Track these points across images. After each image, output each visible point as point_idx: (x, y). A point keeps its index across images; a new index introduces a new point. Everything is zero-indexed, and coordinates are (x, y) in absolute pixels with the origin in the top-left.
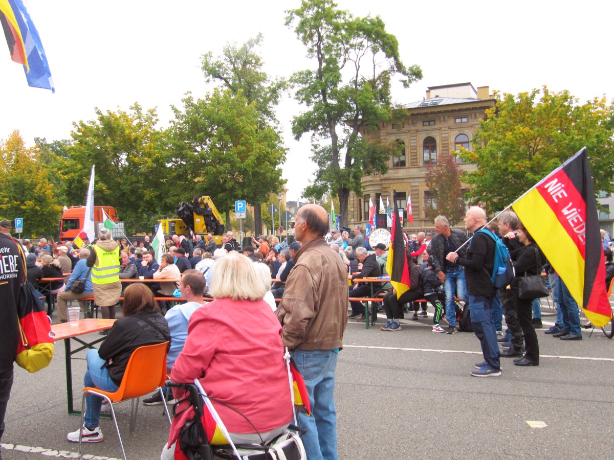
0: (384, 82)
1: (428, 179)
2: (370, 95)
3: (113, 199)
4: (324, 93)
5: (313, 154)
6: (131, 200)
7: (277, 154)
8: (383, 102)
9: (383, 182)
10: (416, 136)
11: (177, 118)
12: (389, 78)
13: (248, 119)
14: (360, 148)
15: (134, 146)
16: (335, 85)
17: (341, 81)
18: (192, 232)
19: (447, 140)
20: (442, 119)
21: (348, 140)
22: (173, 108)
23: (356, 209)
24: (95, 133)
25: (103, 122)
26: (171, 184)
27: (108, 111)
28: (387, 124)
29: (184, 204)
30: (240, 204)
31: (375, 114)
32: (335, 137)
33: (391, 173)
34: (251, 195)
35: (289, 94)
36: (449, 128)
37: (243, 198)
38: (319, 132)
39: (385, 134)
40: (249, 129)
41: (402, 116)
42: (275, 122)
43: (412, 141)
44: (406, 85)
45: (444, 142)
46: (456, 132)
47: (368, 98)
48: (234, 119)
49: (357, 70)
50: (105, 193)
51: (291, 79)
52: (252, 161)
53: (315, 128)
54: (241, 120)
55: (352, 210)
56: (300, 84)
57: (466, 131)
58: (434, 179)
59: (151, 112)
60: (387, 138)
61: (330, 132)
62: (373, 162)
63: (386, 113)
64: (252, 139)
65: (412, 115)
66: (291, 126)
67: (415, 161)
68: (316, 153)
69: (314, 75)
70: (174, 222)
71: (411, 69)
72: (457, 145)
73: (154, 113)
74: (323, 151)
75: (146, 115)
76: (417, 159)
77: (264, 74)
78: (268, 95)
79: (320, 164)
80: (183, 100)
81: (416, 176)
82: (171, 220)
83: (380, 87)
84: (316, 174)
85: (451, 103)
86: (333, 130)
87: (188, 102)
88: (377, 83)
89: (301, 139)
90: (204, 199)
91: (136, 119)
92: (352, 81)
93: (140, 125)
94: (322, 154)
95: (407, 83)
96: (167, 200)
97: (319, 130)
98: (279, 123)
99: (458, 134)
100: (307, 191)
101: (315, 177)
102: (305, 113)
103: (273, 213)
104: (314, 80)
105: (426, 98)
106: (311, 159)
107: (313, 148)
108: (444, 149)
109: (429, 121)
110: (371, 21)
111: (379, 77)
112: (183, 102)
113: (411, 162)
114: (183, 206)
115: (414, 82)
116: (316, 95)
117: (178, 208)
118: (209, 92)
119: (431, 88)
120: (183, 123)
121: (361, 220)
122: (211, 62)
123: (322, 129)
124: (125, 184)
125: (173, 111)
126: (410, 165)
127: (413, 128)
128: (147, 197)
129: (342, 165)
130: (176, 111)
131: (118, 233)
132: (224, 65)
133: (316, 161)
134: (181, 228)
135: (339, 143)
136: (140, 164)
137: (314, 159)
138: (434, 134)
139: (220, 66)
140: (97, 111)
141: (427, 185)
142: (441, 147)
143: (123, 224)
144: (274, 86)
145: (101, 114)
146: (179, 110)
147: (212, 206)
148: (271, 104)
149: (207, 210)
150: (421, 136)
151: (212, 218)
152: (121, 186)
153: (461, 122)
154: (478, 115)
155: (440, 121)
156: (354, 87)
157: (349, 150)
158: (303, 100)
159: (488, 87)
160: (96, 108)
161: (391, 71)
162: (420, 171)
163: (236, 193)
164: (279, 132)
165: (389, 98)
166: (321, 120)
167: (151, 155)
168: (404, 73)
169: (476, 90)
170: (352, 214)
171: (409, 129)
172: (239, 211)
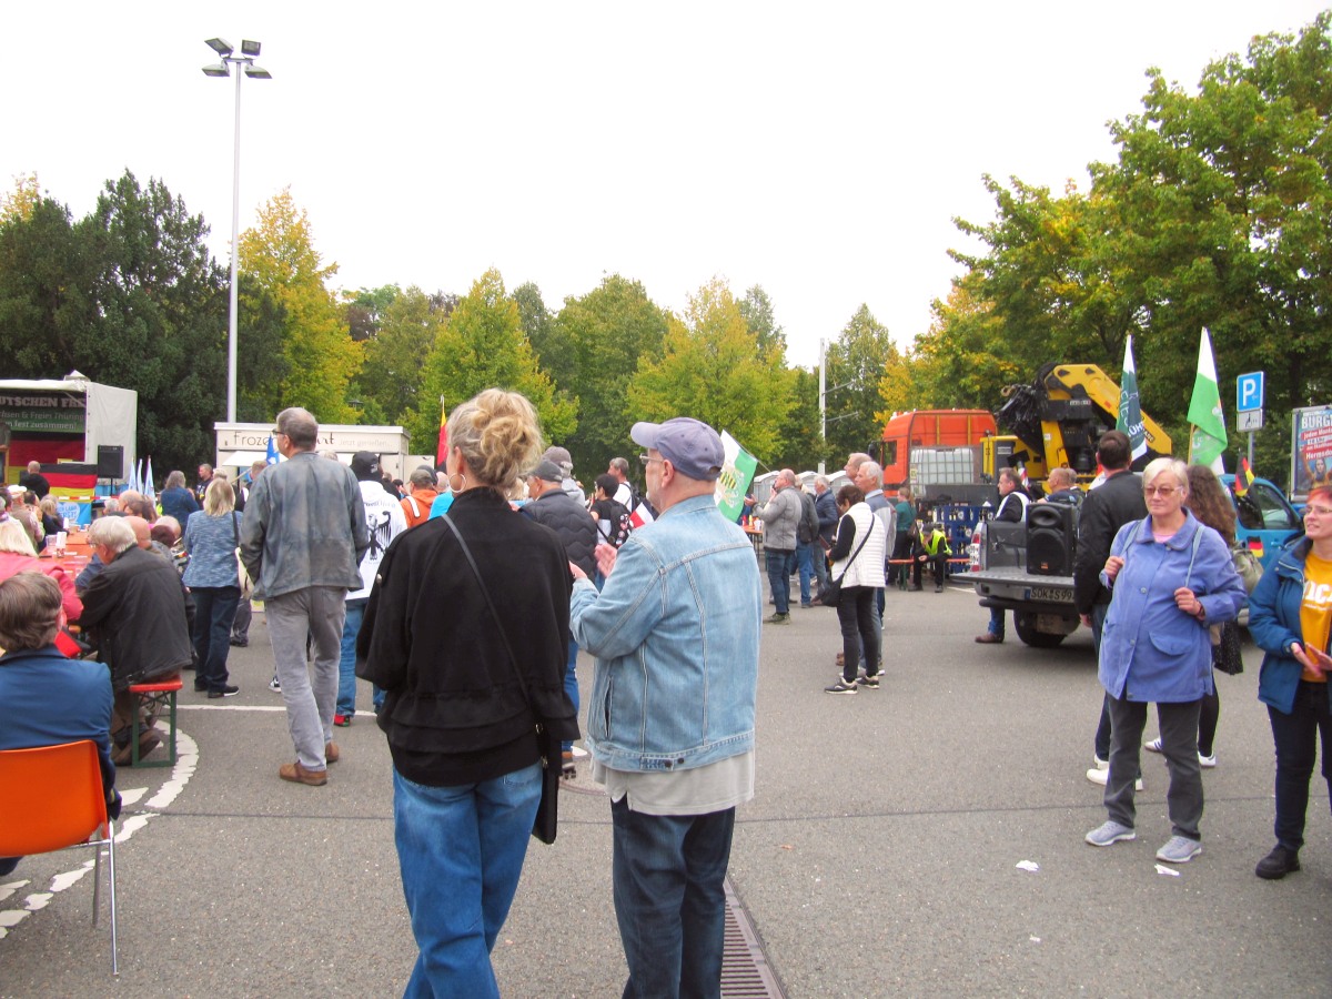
30: (1248, 385)
70: (1010, 443)
90: (1063, 373)
143: (968, 451)
147: (1107, 394)
149: (1065, 405)
172: (1245, 407)
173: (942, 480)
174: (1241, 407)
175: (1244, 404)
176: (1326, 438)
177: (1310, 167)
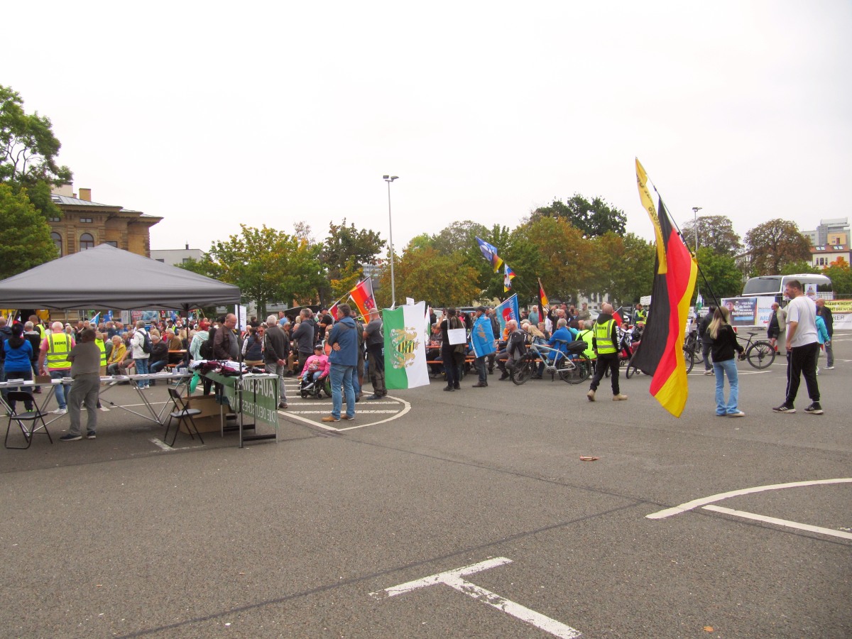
19: (73, 238)
20: (68, 217)
36: (75, 226)
45: (69, 239)
46: (82, 231)
72: (82, 243)
108: (69, 245)
109: (53, 217)
110: (37, 120)
138: (60, 231)
142: (67, 244)
153: (86, 222)
159: (90, 190)
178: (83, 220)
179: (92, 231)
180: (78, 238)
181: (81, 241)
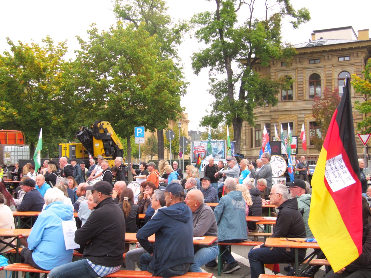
0: (275, 23)
1: (315, 111)
2: (263, 34)
3: (24, 124)
4: (221, 32)
5: (210, 88)
6: (40, 125)
7: (176, 83)
8: (274, 41)
9: (272, 114)
10: (302, 73)
11: (83, 48)
12: (280, 20)
13: (149, 50)
14: (253, 82)
15: (43, 75)
16: (231, 25)
17: (236, 21)
18: (90, 156)
19: (331, 77)
20: (326, 58)
21: (242, 75)
22: (79, 39)
23: (248, 137)
24: (7, 62)
25: (15, 52)
26: (77, 111)
27: (19, 41)
28: (277, 63)
29: (84, 129)
30: (139, 130)
31: (267, 51)
32: (230, 72)
33: (279, 106)
34: (151, 121)
35: (191, 36)
36: (333, 66)
37: (143, 124)
38: (215, 68)
39: (274, 71)
40: (149, 59)
41: (291, 53)
42: (177, 59)
43: (299, 78)
44: (295, 26)
45: (328, 78)
46: (339, 70)
47: (261, 36)
48: (135, 50)
49: (252, 12)
50: (15, 118)
51: (192, 20)
52: (151, 89)
53: (213, 64)
54: (142, 50)
55: (244, 138)
56: (200, 25)
57: (348, 68)
58: (320, 111)
59: (62, 45)
60: (276, 74)
61: (226, 67)
62: (264, 95)
63: (277, 50)
64: (152, 68)
65: (300, 54)
66: (191, 62)
67: (302, 95)
68: (213, 86)
69: (212, 16)
70: (75, 146)
71: (300, 12)
72: (340, 81)
73: (65, 46)
74: (219, 84)
75: (57, 47)
76: (303, 93)
77: (168, 17)
78: (172, 36)
79: (217, 96)
80: (89, 32)
81: (303, 109)
82: (71, 144)
83: (272, 27)
84: (213, 105)
85: (336, 43)
86: (228, 66)
87: (93, 33)
88: (270, 23)
89: (199, 73)
90: (103, 124)
91: (48, 51)
92: (246, 22)
93: (52, 57)
94: (218, 87)
95: (296, 24)
96: (73, 126)
97: (216, 66)
98: (180, 60)
99: (341, 71)
100: (204, 120)
101: (212, 108)
102: (204, 49)
103: (170, 139)
104: (212, 21)
105: (311, 40)
106: (209, 91)
107: (210, 81)
108: (327, 84)
109: (314, 60)
111: (271, 18)
112: (88, 33)
113: (298, 96)
114: (83, 131)
115: (303, 23)
116: (214, 34)
117: (78, 133)
118: (113, 25)
119: (316, 32)
120: (87, 54)
121: (252, 147)
122: (121, 6)
123: (219, 65)
124: (34, 110)
125: (79, 41)
126: (297, 99)
127: (300, 66)
128: (54, 123)
129: (236, 97)
130: (81, 41)
131: (23, 155)
132: (133, 8)
133: (213, 93)
134: (81, 151)
135: (234, 78)
136: (49, 92)
137: (211, 92)
138: (319, 71)
139: (129, 9)
140: (8, 41)
141: (314, 116)
142: (325, 83)
143: (28, 147)
144: (177, 28)
145: (13, 45)
146: (85, 41)
147: (111, 131)
148: (174, 43)
149: (106, 135)
150: (307, 73)
151: (111, 143)
152: (31, 112)
153: (344, 60)
154: (359, 54)
155: (325, 60)
156: (248, 27)
157: (243, 83)
158: (202, 38)
159: (368, 30)
160: (8, 39)
161: (282, 13)
162: (306, 104)
163: (136, 119)
164: (181, 68)
165: (279, 38)
166: (217, 57)
167: (59, 83)
168: (294, 15)
169: (357, 33)
170: (244, 141)
171: (296, 67)
172: (138, 137)
173: (21, 158)
174: (136, 136)
175: (138, 135)
176: (202, 149)
177: (150, 69)
178: (341, 59)
179: (349, 69)
180: (335, 76)
181: (339, 79)
